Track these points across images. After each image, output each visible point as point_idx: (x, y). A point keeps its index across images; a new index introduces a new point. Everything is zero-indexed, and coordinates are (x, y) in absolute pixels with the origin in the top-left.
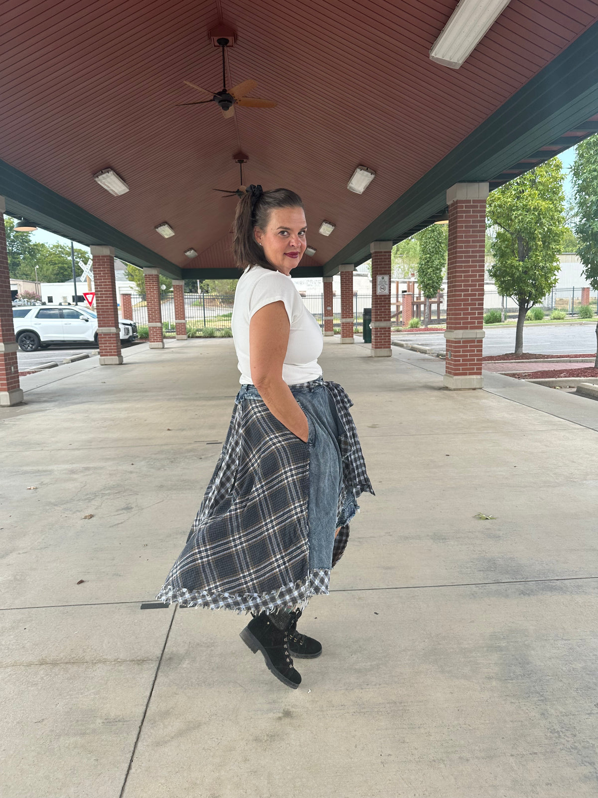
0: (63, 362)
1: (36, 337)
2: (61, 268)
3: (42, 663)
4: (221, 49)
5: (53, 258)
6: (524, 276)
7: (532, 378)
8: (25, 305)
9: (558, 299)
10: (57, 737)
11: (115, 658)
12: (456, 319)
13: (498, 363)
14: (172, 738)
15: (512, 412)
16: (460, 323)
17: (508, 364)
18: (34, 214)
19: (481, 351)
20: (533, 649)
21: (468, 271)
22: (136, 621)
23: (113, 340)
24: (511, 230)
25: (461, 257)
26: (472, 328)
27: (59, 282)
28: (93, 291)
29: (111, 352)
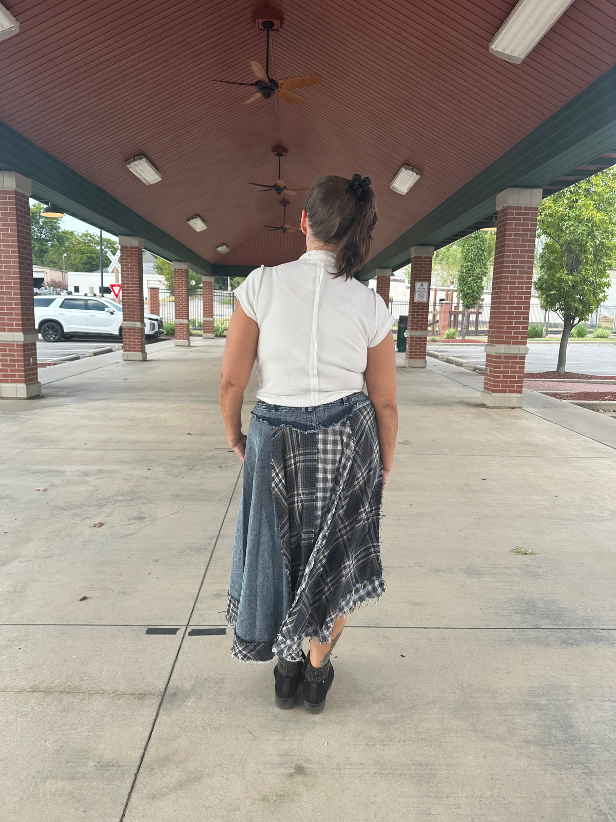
0: (86, 355)
1: (59, 327)
2: (89, 258)
3: (35, 690)
4: (265, 32)
5: (81, 247)
6: (572, 290)
7: (574, 399)
8: (50, 294)
9: (602, 317)
10: (43, 780)
11: (114, 689)
12: (498, 333)
13: (538, 381)
14: (171, 790)
15: (553, 436)
16: (502, 338)
17: (548, 383)
18: (61, 200)
19: (523, 368)
20: (576, 710)
21: (515, 283)
22: (140, 647)
23: (138, 336)
24: (561, 241)
25: (508, 267)
26: (515, 343)
27: (86, 272)
28: (120, 283)
29: (135, 348)
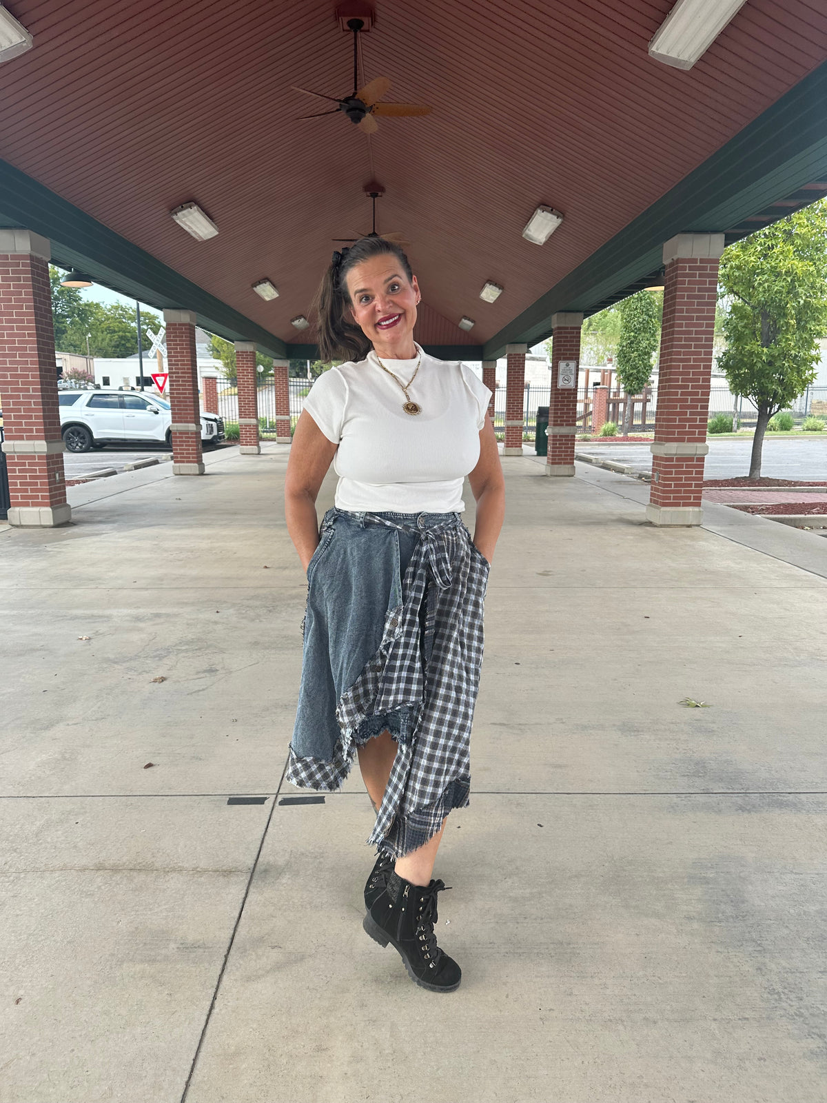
0: (124, 469)
1: (87, 433)
2: (122, 338)
3: (100, 868)
4: (352, 34)
5: (111, 323)
6: (768, 368)
7: (771, 513)
8: (71, 388)
9: (814, 402)
10: (119, 963)
11: (194, 866)
12: (668, 427)
13: (724, 490)
14: (268, 972)
15: (739, 561)
16: (673, 433)
17: (738, 492)
18: (87, 264)
19: (702, 473)
20: (751, 884)
21: (689, 360)
22: (221, 820)
23: (192, 442)
24: (753, 302)
25: (680, 339)
26: (690, 440)
27: (118, 357)
28: (166, 371)
29: (189, 457)
